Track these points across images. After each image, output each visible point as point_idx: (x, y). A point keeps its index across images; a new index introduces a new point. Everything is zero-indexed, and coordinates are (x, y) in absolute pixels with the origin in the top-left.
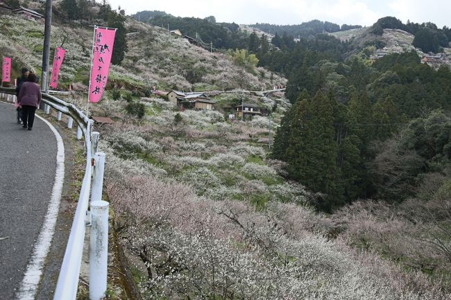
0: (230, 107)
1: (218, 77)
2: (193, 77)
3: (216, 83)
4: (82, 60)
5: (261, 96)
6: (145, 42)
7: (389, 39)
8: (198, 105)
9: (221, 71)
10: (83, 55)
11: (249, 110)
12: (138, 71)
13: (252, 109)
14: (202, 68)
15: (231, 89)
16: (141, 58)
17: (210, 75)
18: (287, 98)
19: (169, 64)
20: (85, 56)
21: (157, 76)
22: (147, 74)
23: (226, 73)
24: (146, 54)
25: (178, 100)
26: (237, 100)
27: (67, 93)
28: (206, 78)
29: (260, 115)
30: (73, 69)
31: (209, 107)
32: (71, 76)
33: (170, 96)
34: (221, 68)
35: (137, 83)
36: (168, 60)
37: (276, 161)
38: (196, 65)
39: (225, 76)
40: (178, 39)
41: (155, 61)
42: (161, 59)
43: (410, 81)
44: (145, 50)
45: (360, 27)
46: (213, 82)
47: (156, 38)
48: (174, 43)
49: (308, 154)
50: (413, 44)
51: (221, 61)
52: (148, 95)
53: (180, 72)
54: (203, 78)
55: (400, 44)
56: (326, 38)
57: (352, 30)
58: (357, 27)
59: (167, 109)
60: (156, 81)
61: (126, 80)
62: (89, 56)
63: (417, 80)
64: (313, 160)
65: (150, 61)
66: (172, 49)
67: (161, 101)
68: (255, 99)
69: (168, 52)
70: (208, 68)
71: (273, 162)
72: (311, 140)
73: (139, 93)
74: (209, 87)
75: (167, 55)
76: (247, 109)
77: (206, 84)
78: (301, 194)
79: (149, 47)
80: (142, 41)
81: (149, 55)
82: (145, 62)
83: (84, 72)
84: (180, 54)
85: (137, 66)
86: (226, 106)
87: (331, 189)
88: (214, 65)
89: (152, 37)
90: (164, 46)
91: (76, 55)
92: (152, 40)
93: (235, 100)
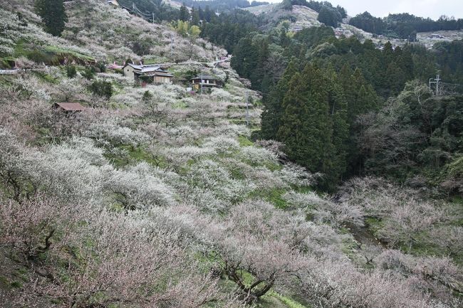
0: (185, 79)
1: (167, 48)
2: (141, 49)
3: (165, 55)
4: (19, 29)
5: (212, 67)
6: (83, 12)
7: (298, 14)
8: (157, 79)
9: (168, 43)
10: (19, 24)
11: (206, 82)
12: (82, 44)
13: (208, 81)
14: (148, 40)
15: (181, 61)
16: (82, 29)
17: (158, 47)
18: (234, 69)
19: (112, 35)
20: (23, 25)
21: (103, 48)
22: (93, 46)
23: (174, 44)
24: (86, 25)
25: (135, 74)
26: (192, 73)
27: (13, 71)
28: (155, 50)
29: (217, 87)
30: (10, 41)
31: (167, 80)
32: (10, 50)
33: (125, 70)
34: (166, 40)
35: (86, 57)
36: (112, 31)
37: (271, 141)
38: (141, 36)
39: (173, 48)
40: (117, 10)
41: (97, 32)
42: (104, 30)
43: (345, 52)
44: (85, 20)
45: (268, 3)
46: (162, 54)
47: (95, 8)
48: (114, 14)
49: (306, 133)
50: (318, 19)
51: (166, 32)
52: (103, 70)
53: (126, 44)
54: (151, 49)
55: (308, 19)
56: (242, 12)
57: (261, 6)
58: (265, 3)
59: (128, 85)
60: (105, 54)
61: (74, 53)
62: (27, 25)
63: (350, 51)
64: (311, 138)
65: (93, 33)
66: (114, 20)
67: (119, 76)
68: (208, 70)
69: (110, 23)
70: (155, 40)
71: (267, 142)
72: (307, 117)
73: (93, 68)
74: (159, 59)
75: (109, 26)
76: (203, 81)
77: (154, 56)
78: (304, 177)
79: (88, 17)
80: (79, 11)
81: (89, 27)
82: (86, 33)
83: (24, 44)
84: (123, 25)
85: (79, 38)
86: (180, 78)
87: (328, 167)
88: (160, 36)
89: (90, 7)
90: (105, 17)
91: (12, 24)
92: (91, 10)
93: (189, 72)
